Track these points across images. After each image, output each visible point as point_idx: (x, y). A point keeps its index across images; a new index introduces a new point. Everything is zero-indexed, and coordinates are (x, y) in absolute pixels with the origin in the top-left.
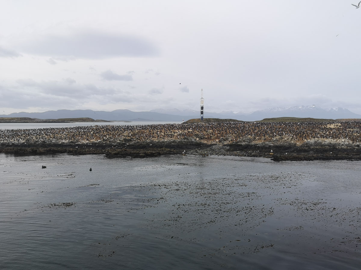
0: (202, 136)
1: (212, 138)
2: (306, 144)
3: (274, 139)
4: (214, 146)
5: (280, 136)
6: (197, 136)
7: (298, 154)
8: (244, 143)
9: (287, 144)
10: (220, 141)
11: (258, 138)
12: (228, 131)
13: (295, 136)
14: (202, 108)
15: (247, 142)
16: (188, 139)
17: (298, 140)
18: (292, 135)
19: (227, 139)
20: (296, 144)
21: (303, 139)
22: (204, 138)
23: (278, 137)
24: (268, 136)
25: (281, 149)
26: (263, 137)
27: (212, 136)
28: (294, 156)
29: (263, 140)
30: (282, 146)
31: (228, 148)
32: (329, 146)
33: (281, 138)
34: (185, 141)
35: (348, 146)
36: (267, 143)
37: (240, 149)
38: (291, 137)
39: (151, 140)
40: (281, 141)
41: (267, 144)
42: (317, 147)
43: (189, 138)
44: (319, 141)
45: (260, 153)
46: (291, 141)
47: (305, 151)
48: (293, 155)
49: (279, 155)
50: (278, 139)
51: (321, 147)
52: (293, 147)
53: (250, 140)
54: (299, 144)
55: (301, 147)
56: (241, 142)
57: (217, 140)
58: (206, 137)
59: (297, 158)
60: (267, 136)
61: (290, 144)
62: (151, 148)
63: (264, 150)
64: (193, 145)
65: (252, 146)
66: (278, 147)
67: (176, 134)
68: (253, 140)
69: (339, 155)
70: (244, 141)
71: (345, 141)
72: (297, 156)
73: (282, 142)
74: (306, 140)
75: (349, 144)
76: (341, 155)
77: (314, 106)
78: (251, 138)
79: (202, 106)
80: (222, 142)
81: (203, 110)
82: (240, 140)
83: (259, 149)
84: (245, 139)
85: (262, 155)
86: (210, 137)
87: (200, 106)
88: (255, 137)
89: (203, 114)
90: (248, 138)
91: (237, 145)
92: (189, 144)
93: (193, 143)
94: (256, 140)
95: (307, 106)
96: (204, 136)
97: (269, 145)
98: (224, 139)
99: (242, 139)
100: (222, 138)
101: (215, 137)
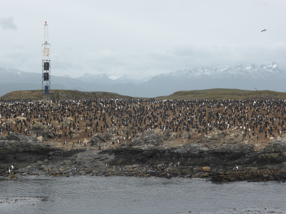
0: (50, 131)
1: (74, 135)
2: (274, 147)
3: (209, 137)
5: (221, 129)
6: (38, 130)
7: (260, 168)
8: (145, 147)
9: (237, 146)
10: (92, 143)
11: (174, 133)
12: (108, 119)
13: (250, 129)
14: (47, 66)
15: (153, 143)
16: (17, 139)
17: (258, 138)
18: (244, 128)
19: (108, 138)
20: (253, 147)
21: (266, 136)
22: (55, 135)
23: (216, 132)
24: (196, 131)
25: (224, 159)
26: (185, 133)
27: (74, 131)
28: (252, 173)
29: (185, 138)
30: (226, 152)
31: (112, 157)
33: (223, 133)
34: (10, 144)
36: (195, 145)
37: (137, 160)
38: (243, 133)
40: (222, 140)
41: (195, 147)
43: (21, 136)
45: (183, 169)
46: (243, 140)
47: (274, 161)
48: (250, 169)
49: (221, 171)
50: (216, 136)
52: (248, 153)
53: (159, 140)
54: (259, 146)
55: (264, 153)
57: (86, 141)
58: (61, 133)
59: (258, 176)
60: (194, 130)
61: (241, 147)
63: (190, 161)
64: (30, 152)
65: (164, 152)
66: (217, 153)
68: (165, 140)
70: (146, 141)
72: (259, 172)
73: (224, 143)
74: (272, 138)
77: (275, 66)
78: (159, 135)
79: (47, 60)
80: (96, 144)
81: (48, 70)
82: (138, 138)
83: (180, 158)
84: (147, 137)
85: (187, 171)
86: (69, 134)
87: (43, 60)
88: (168, 132)
89: (49, 80)
90: (154, 135)
91: (132, 150)
92: (22, 151)
93: (31, 147)
94: (171, 139)
95: (262, 66)
96: (56, 131)
97: (200, 149)
98: (100, 137)
99: (141, 136)
100: (97, 136)
101: (81, 133)
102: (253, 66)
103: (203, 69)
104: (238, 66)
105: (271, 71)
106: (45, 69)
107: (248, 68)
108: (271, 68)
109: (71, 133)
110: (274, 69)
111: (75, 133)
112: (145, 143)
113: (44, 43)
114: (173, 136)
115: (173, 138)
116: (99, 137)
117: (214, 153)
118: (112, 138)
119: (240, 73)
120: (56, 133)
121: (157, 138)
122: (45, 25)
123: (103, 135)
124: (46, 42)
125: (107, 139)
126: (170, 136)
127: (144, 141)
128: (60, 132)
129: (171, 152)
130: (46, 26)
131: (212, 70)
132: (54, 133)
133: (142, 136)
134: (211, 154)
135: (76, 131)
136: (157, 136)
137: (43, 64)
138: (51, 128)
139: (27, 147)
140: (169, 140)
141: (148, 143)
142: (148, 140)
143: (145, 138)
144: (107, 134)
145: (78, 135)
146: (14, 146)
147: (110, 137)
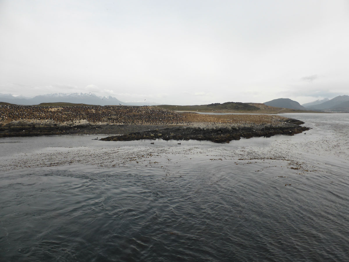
2: (9, 125)
13: (6, 117)
32: (29, 125)
35: (47, 125)
42: (18, 127)
44: (24, 122)
51: (21, 127)
69: (31, 133)
71: (47, 121)
75: (50, 123)
76: (33, 133)
77: (90, 94)
95: (85, 94)
102: (81, 94)
103: (59, 94)
104: (75, 93)
105: (89, 96)
107: (79, 94)
108: (89, 95)
110: (90, 95)
119: (76, 96)
131: (64, 94)
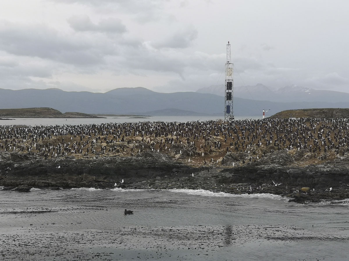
0: (190, 149)
1: (214, 154)
4: (202, 173)
11: (309, 154)
14: (229, 85)
15: (279, 163)
16: (151, 156)
25: (339, 181)
27: (214, 150)
34: (137, 161)
39: (68, 158)
43: (156, 154)
53: (288, 160)
56: (265, 163)
62: (58, 175)
63: (299, 181)
64: (155, 169)
66: (334, 174)
67: (131, 145)
68: (296, 160)
78: (292, 155)
79: (229, 80)
80: (227, 163)
81: (231, 89)
82: (266, 158)
83: (289, 178)
84: (274, 156)
85: (283, 191)
86: (209, 153)
87: (226, 80)
88: (303, 153)
89: (231, 100)
90: (283, 155)
91: (252, 170)
92: (147, 167)
93: (156, 164)
94: (303, 159)
96: (196, 149)
97: (321, 170)
98: (233, 156)
99: (269, 156)
100: (230, 155)
101: (221, 151)
106: (227, 89)
109: (211, 151)
111: (215, 152)
112: (272, 163)
113: (226, 63)
114: (307, 157)
115: (306, 159)
116: (231, 156)
117: (330, 174)
118: (246, 157)
120: (197, 151)
121: (286, 158)
122: (227, 45)
123: (237, 154)
124: (228, 62)
125: (241, 158)
126: (303, 156)
127: (271, 160)
128: (201, 151)
129: (282, 172)
130: (229, 46)
132: (195, 151)
133: (271, 156)
134: (327, 174)
135: (217, 149)
136: (287, 156)
137: (226, 84)
138: (192, 146)
139: (152, 164)
140: (301, 160)
141: (275, 162)
142: (274, 160)
143: (273, 158)
144: (242, 153)
145: (218, 153)
146: (140, 162)
147: (245, 156)
